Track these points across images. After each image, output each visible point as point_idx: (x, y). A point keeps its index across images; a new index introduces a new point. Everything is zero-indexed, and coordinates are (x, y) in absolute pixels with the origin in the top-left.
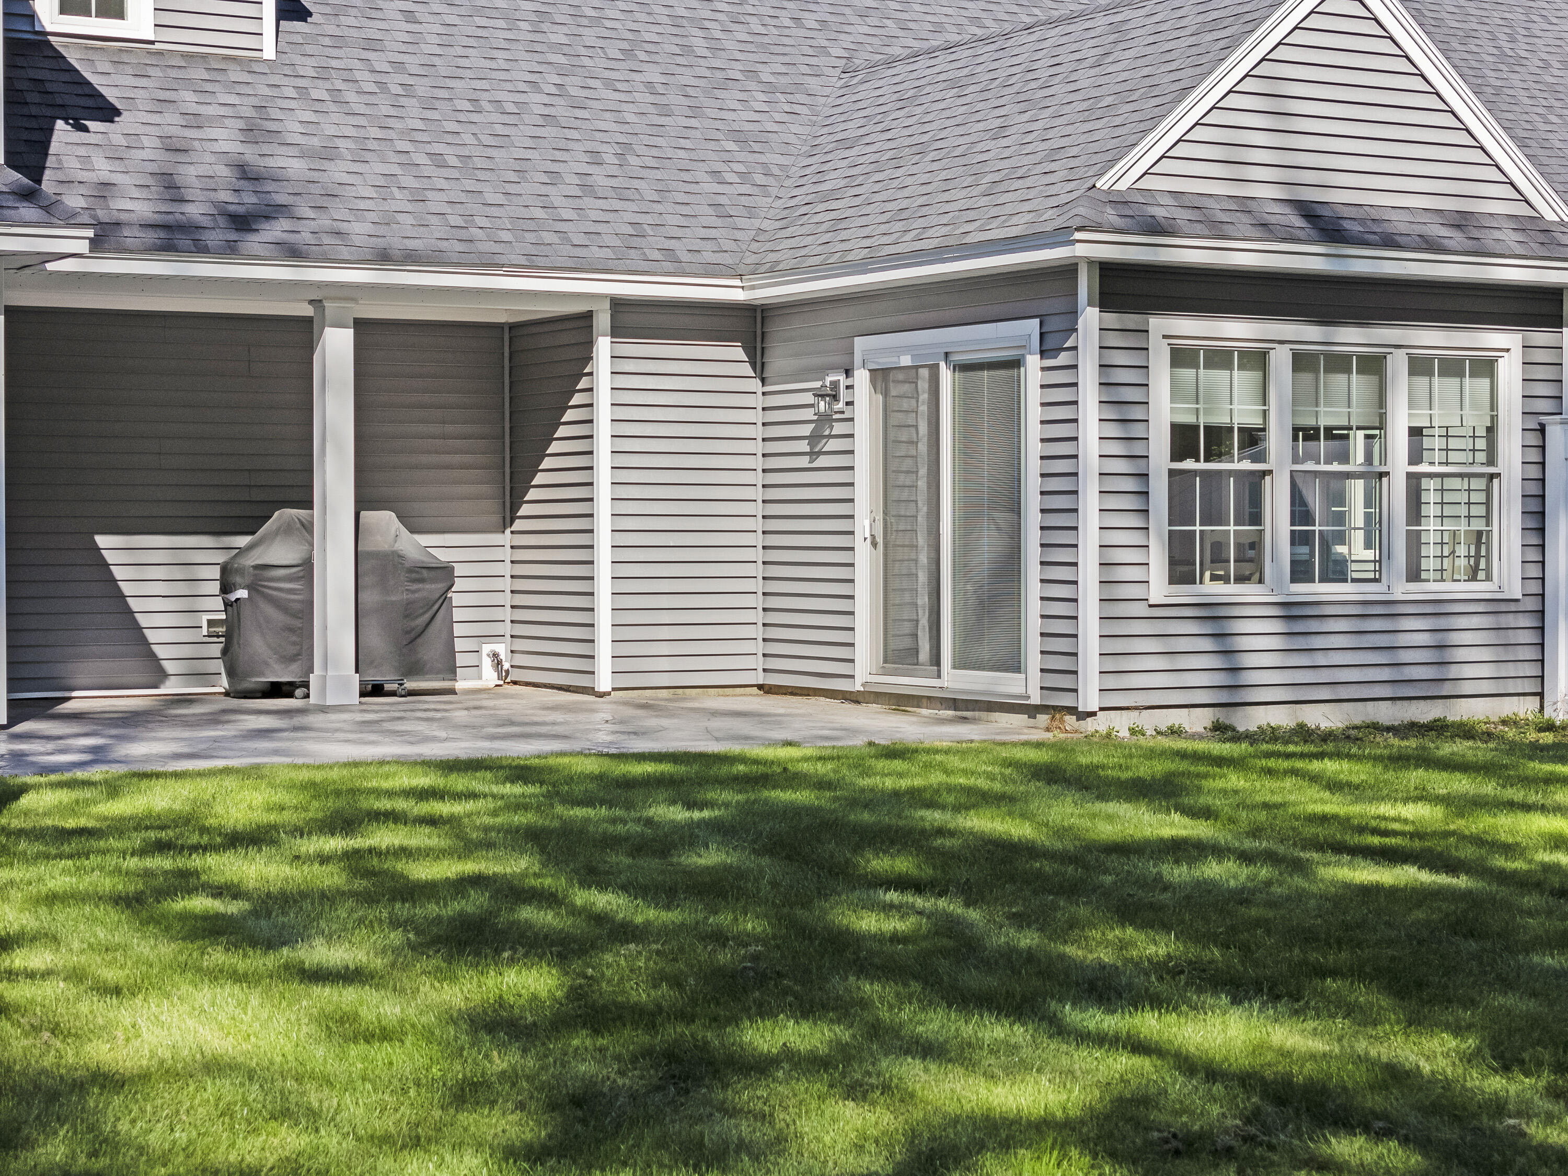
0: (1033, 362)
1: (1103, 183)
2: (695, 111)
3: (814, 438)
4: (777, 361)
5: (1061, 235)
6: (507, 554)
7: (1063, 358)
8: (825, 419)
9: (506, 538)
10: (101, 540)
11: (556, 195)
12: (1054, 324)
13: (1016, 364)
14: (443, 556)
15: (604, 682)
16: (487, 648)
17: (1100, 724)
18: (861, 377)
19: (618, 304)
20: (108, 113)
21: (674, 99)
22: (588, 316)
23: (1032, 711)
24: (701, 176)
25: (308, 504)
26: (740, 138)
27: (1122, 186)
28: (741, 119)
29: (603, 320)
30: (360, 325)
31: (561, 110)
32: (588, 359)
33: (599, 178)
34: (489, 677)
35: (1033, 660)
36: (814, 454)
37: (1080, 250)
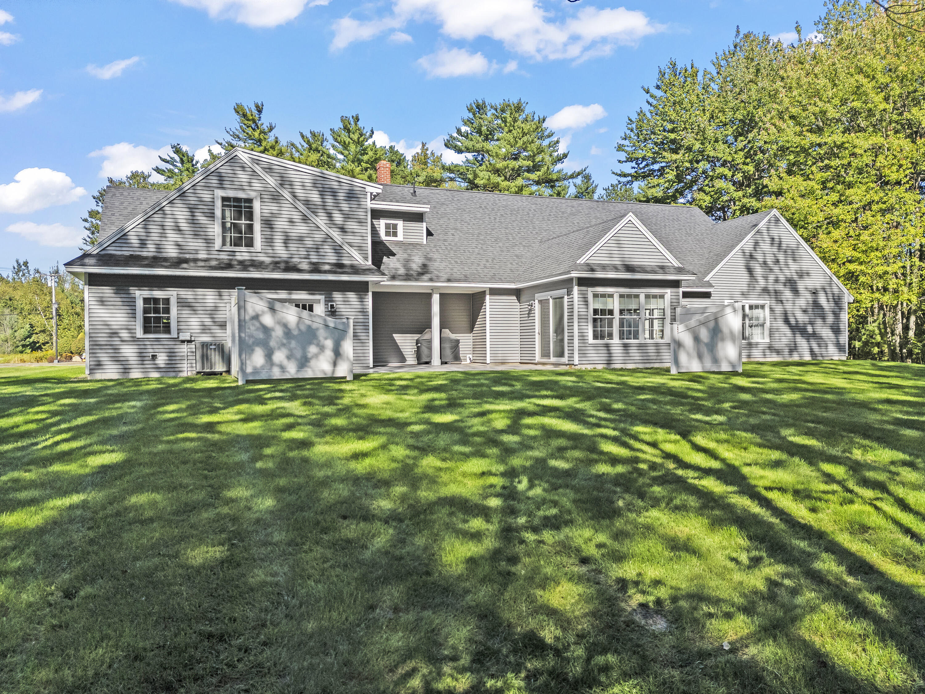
0: (566, 297)
1: (578, 262)
2: (508, 251)
3: (528, 314)
4: (523, 298)
5: (569, 272)
6: (472, 338)
7: (571, 296)
8: (530, 310)
9: (471, 335)
10: (394, 335)
11: (479, 268)
12: (569, 290)
13: (563, 297)
14: (458, 338)
15: (488, 361)
16: (468, 356)
17: (578, 367)
18: (536, 301)
19: (491, 289)
20: (394, 255)
21: (505, 249)
22: (485, 291)
23: (566, 365)
24: (508, 264)
25: (431, 328)
26: (517, 256)
27: (582, 262)
28: (517, 252)
29: (488, 292)
30: (440, 294)
31: (481, 252)
32: (485, 300)
33: (488, 265)
34: (468, 361)
35: (566, 355)
36: (528, 317)
37: (573, 275)
